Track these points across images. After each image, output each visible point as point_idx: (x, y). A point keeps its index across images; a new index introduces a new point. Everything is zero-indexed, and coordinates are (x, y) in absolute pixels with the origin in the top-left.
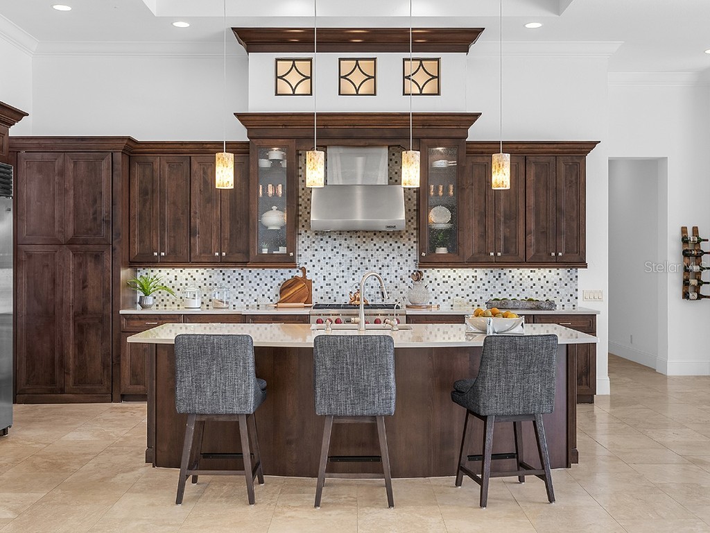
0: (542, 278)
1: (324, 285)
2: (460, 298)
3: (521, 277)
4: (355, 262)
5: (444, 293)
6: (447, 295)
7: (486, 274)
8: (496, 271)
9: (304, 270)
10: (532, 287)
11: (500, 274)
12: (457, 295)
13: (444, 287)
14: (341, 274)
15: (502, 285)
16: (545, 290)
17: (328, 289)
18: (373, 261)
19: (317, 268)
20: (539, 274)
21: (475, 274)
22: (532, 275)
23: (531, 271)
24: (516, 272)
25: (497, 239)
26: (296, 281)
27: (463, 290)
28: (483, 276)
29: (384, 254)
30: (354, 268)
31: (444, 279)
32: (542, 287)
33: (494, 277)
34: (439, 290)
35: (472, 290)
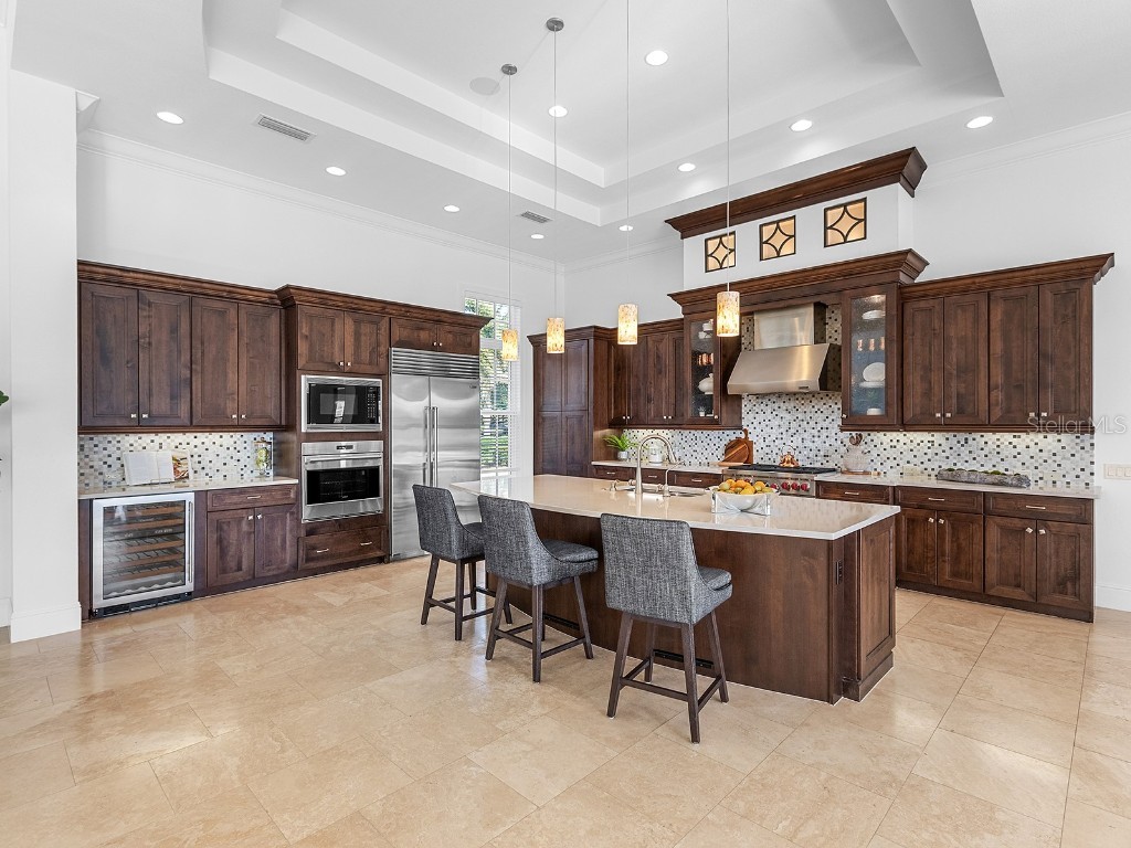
0: (1032, 445)
1: (764, 446)
2: (911, 465)
3: (998, 443)
4: (794, 425)
5: (891, 458)
6: (895, 462)
7: (947, 439)
8: (962, 436)
9: (745, 431)
10: (1015, 457)
11: (966, 439)
12: (908, 462)
13: (891, 453)
14: (780, 436)
15: (970, 452)
16: (1036, 461)
17: (767, 450)
18: (812, 424)
19: (758, 430)
20: (1028, 440)
21: (931, 439)
22: (1015, 441)
23: (1015, 437)
24: (990, 437)
25: (946, 397)
26: (738, 441)
27: (915, 456)
28: (943, 441)
29: (823, 416)
30: (793, 431)
31: (892, 444)
32: (1032, 457)
33: (959, 442)
34: (884, 455)
35: (929, 456)
